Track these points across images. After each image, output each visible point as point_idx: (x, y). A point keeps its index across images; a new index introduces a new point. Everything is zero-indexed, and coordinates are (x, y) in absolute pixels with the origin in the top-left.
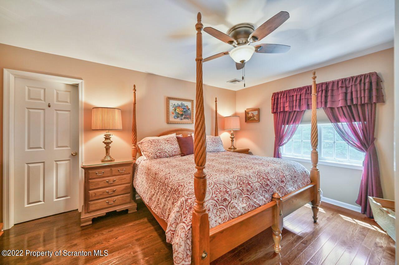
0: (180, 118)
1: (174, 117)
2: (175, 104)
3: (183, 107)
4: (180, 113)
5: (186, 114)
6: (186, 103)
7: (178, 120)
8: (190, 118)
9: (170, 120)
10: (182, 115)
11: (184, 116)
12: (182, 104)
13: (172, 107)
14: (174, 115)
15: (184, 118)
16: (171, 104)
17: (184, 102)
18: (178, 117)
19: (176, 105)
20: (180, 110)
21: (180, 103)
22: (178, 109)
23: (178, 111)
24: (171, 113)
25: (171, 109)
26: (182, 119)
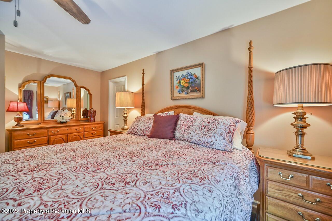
0: (185, 92)
1: (179, 92)
2: (179, 76)
3: (189, 77)
4: (185, 85)
5: (193, 85)
6: (192, 71)
7: (183, 95)
8: (199, 90)
9: (175, 96)
10: (188, 88)
11: (190, 89)
12: (188, 73)
13: (176, 80)
14: (179, 89)
15: (191, 91)
16: (175, 77)
17: (190, 71)
18: (183, 91)
19: (181, 77)
20: (186, 81)
21: (185, 73)
22: (183, 82)
23: (183, 83)
24: (175, 88)
25: (176, 82)
26: (187, 93)
